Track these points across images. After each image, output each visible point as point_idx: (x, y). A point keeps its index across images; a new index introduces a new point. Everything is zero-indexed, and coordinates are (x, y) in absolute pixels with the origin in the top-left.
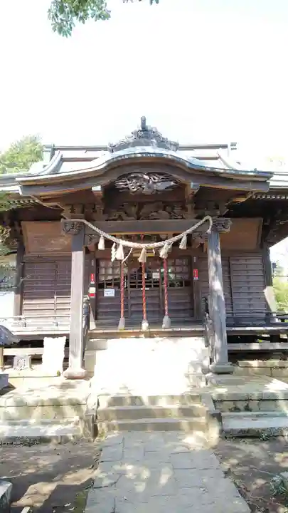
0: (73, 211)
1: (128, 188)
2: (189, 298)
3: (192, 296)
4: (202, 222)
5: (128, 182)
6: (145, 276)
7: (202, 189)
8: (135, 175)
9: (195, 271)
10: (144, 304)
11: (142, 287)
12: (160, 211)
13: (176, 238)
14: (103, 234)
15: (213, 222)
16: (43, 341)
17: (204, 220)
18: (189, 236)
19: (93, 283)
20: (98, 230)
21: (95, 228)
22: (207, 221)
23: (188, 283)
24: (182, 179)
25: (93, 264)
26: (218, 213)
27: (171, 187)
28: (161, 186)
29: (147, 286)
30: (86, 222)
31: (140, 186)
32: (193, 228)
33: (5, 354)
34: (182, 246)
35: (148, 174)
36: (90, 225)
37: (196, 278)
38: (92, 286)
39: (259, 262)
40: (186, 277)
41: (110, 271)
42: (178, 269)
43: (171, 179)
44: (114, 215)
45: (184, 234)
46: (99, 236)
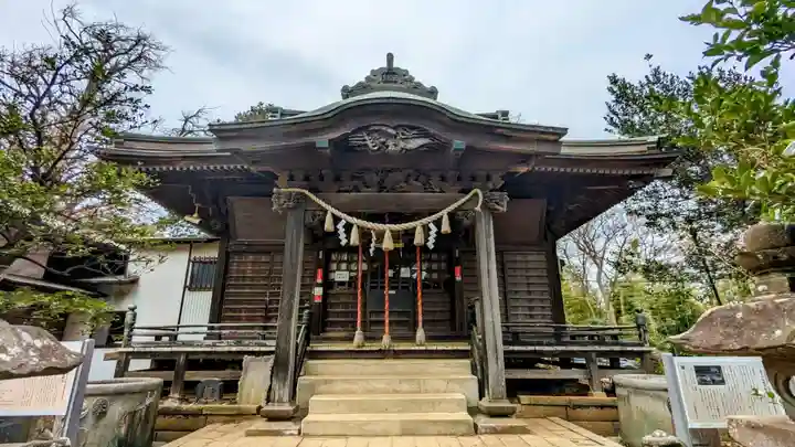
0: (291, 178)
1: (366, 145)
2: (448, 305)
3: (452, 303)
4: (468, 197)
5: (366, 138)
6: (390, 273)
7: (469, 149)
8: (376, 128)
9: (458, 269)
10: (387, 313)
11: (385, 288)
12: (412, 182)
13: (435, 217)
14: (331, 209)
15: (484, 197)
16: (241, 360)
17: (471, 194)
18: (451, 215)
19: (319, 281)
20: (324, 204)
21: (317, 200)
22: (476, 195)
23: (450, 285)
24: (446, 136)
25: (320, 256)
26: (490, 185)
27: (426, 145)
28: (413, 144)
29: (392, 288)
30: (307, 192)
31: (384, 143)
32: (455, 205)
33: (186, 378)
34: (446, 228)
35: (394, 128)
36: (313, 197)
37: (458, 278)
38: (318, 285)
39: (543, 258)
40: (446, 277)
41: (344, 266)
42: (435, 266)
43: (427, 135)
44: (348, 184)
45: (444, 213)
46: (326, 211)
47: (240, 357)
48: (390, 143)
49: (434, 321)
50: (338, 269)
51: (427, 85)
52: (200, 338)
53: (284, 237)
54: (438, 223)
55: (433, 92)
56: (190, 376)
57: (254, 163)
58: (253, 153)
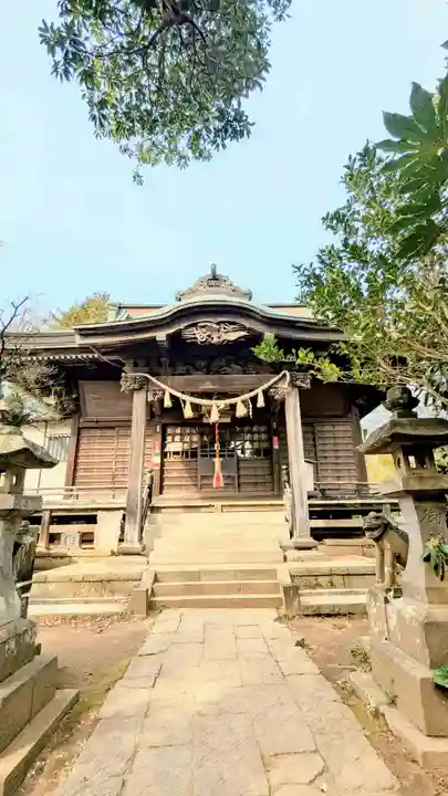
0: (136, 365)
1: (196, 338)
2: (268, 470)
3: (271, 467)
4: (278, 377)
5: (196, 332)
8: (204, 324)
9: (275, 439)
11: (215, 456)
12: (233, 365)
13: (252, 394)
14: (168, 389)
15: (291, 377)
16: (96, 516)
17: (280, 374)
18: (265, 392)
20: (163, 386)
21: (159, 383)
22: (284, 375)
23: (268, 453)
24: (259, 328)
25: (158, 430)
27: (244, 337)
28: (233, 336)
29: (220, 456)
30: (149, 376)
31: (209, 336)
32: (268, 384)
33: (51, 531)
34: (261, 403)
35: (218, 324)
36: (153, 379)
37: (276, 447)
38: (156, 455)
40: (265, 445)
41: (177, 438)
42: (256, 437)
43: (243, 328)
44: (181, 369)
45: (259, 391)
46: (164, 391)
47: (94, 513)
48: (215, 336)
49: (256, 483)
50: (173, 441)
51: (244, 289)
52: (60, 498)
53: (131, 414)
54: (254, 400)
55: (249, 296)
56: (55, 529)
57: (104, 354)
58: (104, 346)
